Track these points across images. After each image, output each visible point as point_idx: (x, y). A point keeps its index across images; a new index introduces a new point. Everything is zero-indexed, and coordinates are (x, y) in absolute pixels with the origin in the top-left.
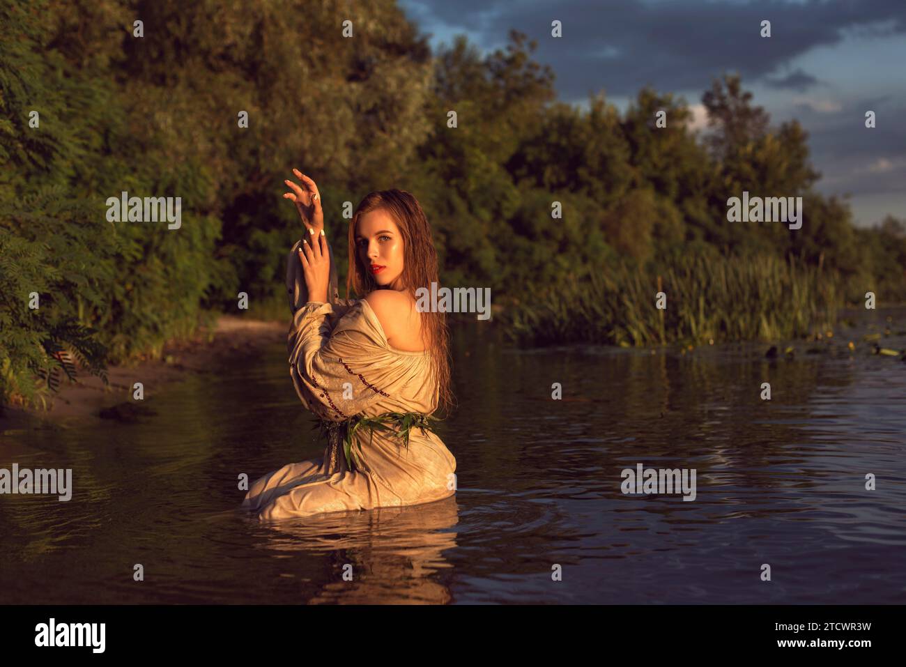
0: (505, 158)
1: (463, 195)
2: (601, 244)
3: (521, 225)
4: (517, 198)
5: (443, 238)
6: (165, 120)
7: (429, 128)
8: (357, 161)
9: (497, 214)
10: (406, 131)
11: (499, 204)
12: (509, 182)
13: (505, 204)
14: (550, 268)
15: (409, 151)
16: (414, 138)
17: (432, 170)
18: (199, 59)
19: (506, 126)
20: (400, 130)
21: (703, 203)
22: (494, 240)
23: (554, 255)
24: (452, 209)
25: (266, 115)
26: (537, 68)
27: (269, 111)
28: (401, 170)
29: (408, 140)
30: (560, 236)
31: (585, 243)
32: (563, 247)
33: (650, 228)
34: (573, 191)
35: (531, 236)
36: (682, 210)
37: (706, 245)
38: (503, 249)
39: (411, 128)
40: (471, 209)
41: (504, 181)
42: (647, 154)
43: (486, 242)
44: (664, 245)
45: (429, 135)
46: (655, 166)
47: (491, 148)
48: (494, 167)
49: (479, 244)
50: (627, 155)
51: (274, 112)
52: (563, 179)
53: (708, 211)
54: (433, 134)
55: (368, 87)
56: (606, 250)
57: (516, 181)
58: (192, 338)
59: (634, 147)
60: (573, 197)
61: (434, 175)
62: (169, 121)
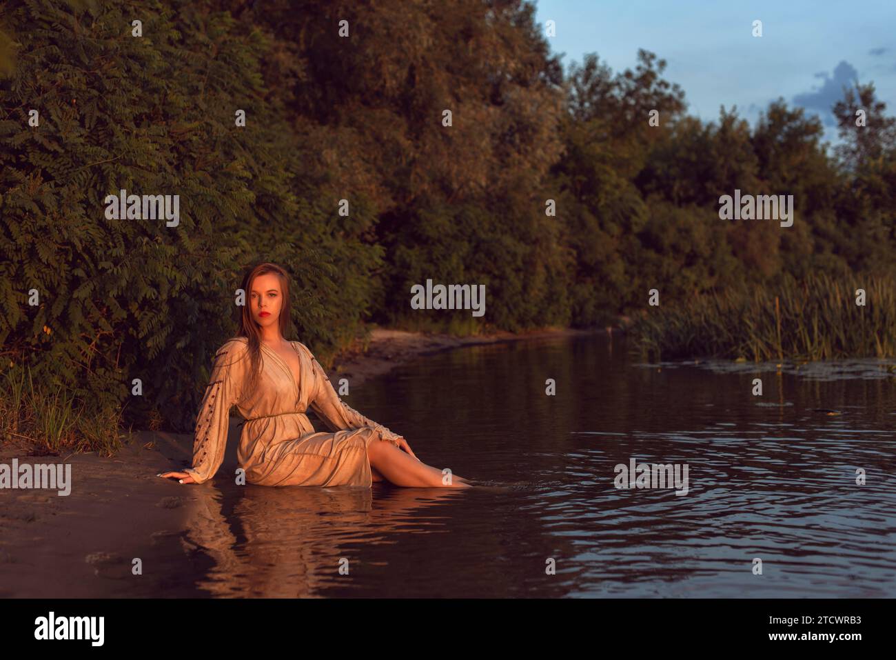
0: (634, 174)
1: (594, 211)
2: (728, 258)
3: (649, 239)
4: (645, 212)
5: (575, 252)
6: (331, 156)
7: (562, 149)
8: (494, 180)
9: (627, 228)
10: (539, 152)
11: (628, 218)
12: (637, 198)
13: (634, 219)
14: (677, 281)
15: (544, 169)
16: (548, 158)
17: (563, 188)
18: (357, 97)
19: (635, 142)
20: (534, 150)
21: (832, 216)
22: (623, 254)
23: (682, 267)
24: (583, 224)
25: (417, 147)
26: (667, 86)
27: (420, 144)
28: (535, 188)
29: (543, 160)
30: (688, 249)
31: (712, 256)
32: (691, 259)
33: (777, 241)
34: (700, 204)
35: (659, 250)
36: (811, 222)
37: (834, 257)
38: (632, 262)
39: (544, 149)
40: (601, 225)
41: (633, 195)
42: (776, 168)
43: (617, 255)
44: (792, 257)
45: (562, 155)
46: (784, 180)
47: (620, 164)
48: (624, 182)
49: (608, 258)
50: (756, 171)
51: (424, 145)
52: (692, 192)
53: (838, 224)
54: (566, 154)
55: (504, 110)
56: (733, 262)
57: (645, 195)
58: (350, 349)
59: (764, 162)
60: (701, 211)
61: (567, 192)
62: (335, 157)
